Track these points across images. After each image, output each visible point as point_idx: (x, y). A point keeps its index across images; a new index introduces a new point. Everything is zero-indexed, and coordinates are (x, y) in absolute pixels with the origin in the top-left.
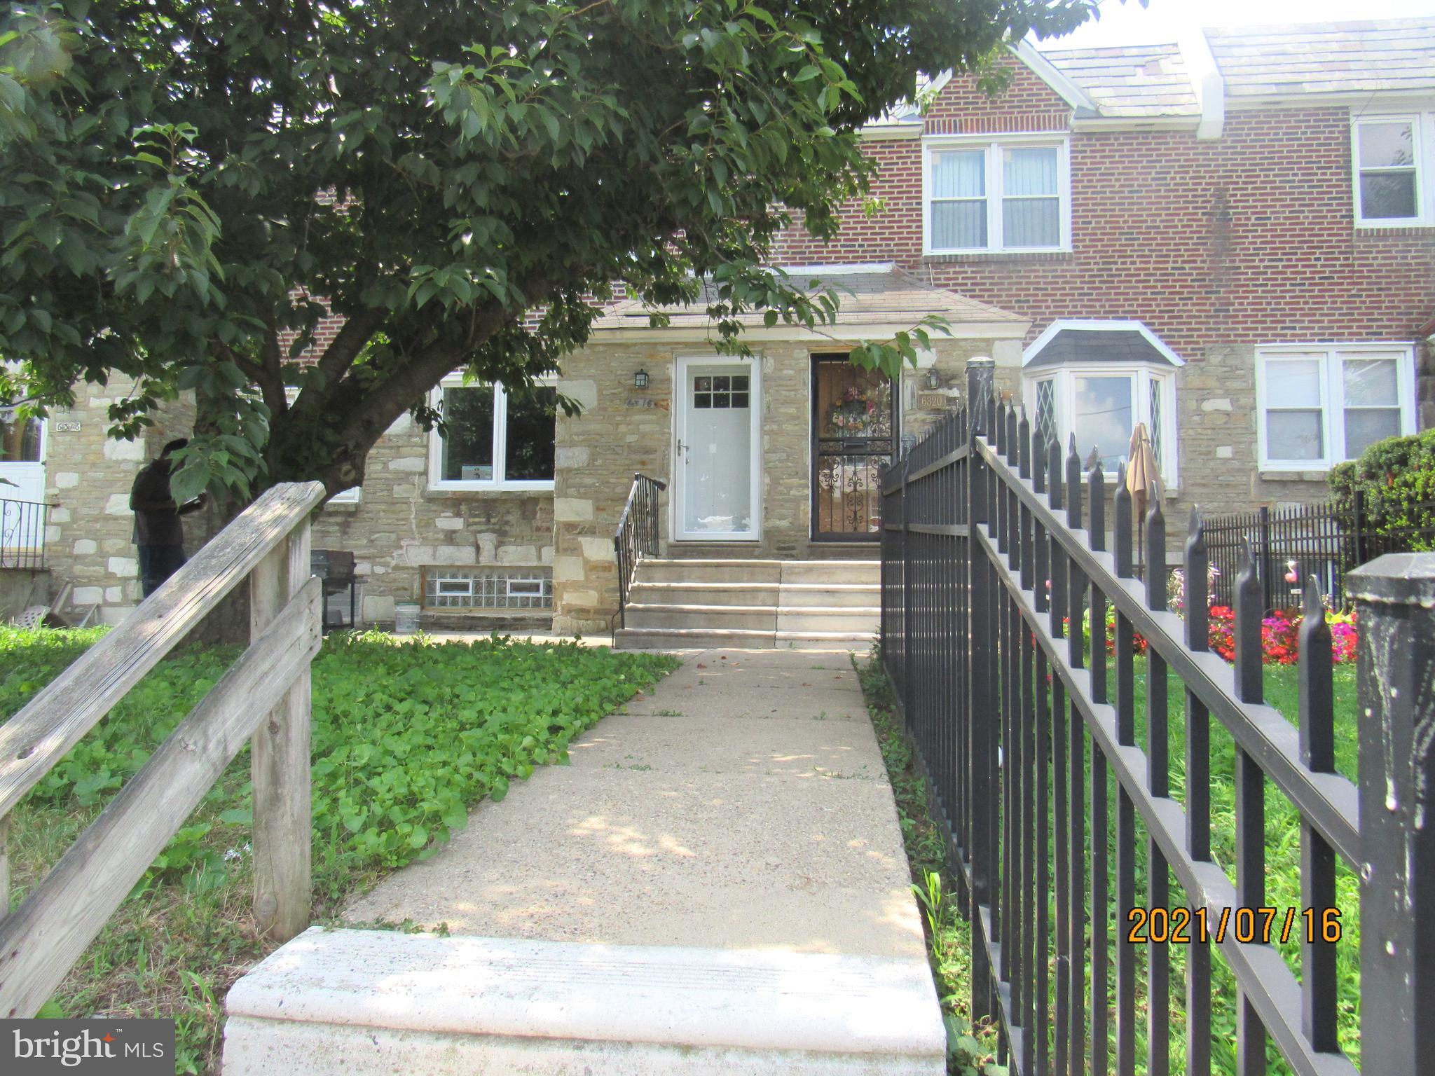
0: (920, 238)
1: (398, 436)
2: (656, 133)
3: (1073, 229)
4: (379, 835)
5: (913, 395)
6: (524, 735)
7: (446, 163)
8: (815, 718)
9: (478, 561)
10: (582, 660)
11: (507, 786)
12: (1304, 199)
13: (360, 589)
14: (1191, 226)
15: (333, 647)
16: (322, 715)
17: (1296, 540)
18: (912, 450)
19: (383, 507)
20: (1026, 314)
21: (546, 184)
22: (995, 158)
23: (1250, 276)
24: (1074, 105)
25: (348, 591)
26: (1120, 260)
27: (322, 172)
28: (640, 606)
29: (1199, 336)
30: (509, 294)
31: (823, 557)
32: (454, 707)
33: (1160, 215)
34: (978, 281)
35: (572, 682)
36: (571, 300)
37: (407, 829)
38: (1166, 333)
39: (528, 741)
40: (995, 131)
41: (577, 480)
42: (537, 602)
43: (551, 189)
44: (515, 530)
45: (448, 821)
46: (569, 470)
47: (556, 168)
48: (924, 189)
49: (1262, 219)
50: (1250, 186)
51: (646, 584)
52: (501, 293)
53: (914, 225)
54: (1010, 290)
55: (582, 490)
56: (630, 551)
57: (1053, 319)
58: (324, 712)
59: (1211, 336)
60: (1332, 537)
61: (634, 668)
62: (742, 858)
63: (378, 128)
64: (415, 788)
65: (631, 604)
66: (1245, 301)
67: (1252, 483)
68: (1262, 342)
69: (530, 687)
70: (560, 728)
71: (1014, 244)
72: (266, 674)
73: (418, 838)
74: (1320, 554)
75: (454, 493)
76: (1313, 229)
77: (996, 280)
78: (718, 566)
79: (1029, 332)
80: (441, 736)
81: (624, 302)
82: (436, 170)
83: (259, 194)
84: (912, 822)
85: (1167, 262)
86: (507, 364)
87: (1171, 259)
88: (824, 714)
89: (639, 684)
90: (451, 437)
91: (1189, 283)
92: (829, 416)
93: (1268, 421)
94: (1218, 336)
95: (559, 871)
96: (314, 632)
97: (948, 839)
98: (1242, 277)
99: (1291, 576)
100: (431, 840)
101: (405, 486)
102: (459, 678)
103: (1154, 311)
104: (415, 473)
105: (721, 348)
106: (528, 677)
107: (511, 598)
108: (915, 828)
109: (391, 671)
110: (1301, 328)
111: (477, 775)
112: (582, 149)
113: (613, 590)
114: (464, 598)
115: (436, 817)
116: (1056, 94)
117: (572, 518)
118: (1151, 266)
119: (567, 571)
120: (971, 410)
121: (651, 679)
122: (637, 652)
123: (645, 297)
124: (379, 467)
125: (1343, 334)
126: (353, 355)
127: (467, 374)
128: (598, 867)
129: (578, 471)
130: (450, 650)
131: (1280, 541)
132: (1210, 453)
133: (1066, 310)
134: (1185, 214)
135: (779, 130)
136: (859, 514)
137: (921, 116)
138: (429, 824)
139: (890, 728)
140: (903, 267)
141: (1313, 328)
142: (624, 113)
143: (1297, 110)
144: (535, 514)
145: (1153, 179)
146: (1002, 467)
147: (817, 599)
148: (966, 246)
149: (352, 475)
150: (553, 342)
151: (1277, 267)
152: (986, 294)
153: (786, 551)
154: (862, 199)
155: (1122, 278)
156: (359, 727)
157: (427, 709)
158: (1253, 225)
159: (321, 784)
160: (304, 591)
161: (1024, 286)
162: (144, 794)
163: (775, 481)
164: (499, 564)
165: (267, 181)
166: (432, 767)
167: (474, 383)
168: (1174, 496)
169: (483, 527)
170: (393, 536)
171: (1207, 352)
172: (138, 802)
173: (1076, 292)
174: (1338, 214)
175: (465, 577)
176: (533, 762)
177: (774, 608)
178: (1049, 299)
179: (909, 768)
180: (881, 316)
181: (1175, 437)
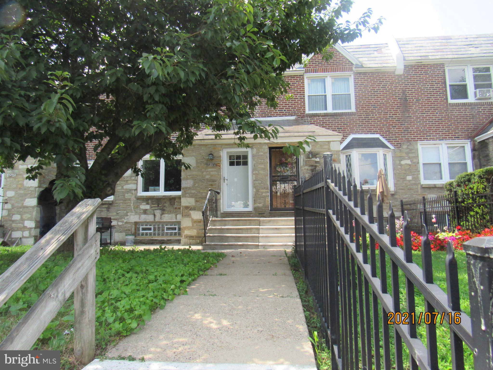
0: (305, 108)
1: (127, 177)
2: (216, 75)
3: (356, 104)
4: (120, 324)
5: (304, 161)
6: (171, 284)
7: (145, 86)
8: (273, 275)
9: (155, 220)
10: (191, 256)
11: (165, 303)
12: (431, 94)
13: (113, 230)
14: (394, 103)
15: (104, 252)
16: (100, 279)
17: (435, 208)
18: (304, 182)
19: (122, 202)
20: (340, 133)
21: (178, 92)
22: (329, 81)
23: (415, 119)
24: (354, 64)
25: (109, 231)
26: (371, 114)
27: (102, 89)
28: (211, 235)
29: (399, 139)
30: (166, 130)
31: (274, 217)
32: (146, 274)
33: (384, 99)
34: (324, 122)
35: (188, 264)
36: (187, 130)
37: (130, 321)
38: (388, 138)
39: (173, 287)
40: (328, 72)
41: (189, 192)
42: (175, 234)
43: (180, 94)
44: (168, 209)
45: (145, 318)
46: (186, 188)
47: (182, 87)
48: (305, 91)
49: (418, 100)
50: (413, 90)
51: (213, 227)
52: (164, 130)
53: (302, 103)
54: (335, 124)
55: (191, 195)
56: (208, 216)
57: (350, 134)
58: (100, 277)
59: (403, 139)
60: (447, 207)
61: (210, 258)
62: (249, 328)
63: (121, 75)
64: (133, 306)
65: (208, 234)
66: (414, 127)
67: (419, 188)
68: (420, 141)
69: (173, 266)
70: (184, 281)
71: (336, 109)
72: (80, 268)
73: (134, 325)
74: (443, 212)
75: (146, 196)
76: (435, 103)
77: (330, 122)
78: (238, 220)
79: (342, 139)
80: (142, 286)
81: (205, 130)
82: (141, 88)
83: (80, 97)
84: (309, 313)
85: (387, 115)
86: (165, 153)
87: (388, 114)
88: (276, 273)
89: (212, 263)
90: (145, 177)
91: (395, 122)
92: (275, 168)
93: (423, 167)
94: (405, 139)
95: (184, 335)
96: (97, 252)
97: (321, 319)
98: (412, 119)
99: (434, 220)
100: (138, 325)
101: (129, 194)
102: (148, 263)
103: (383, 131)
104: (133, 190)
105: (239, 145)
106: (172, 262)
107: (166, 233)
108: (310, 315)
109: (124, 261)
110: (433, 136)
111: (155, 300)
112: (191, 81)
113: (202, 229)
114: (150, 233)
115: (140, 316)
116: (348, 60)
117: (187, 204)
118: (382, 116)
119: (186, 223)
120: (325, 171)
121: (216, 262)
122: (210, 251)
123: (212, 129)
124: (120, 188)
125: (446, 138)
126: (111, 150)
127: (151, 156)
128: (198, 333)
129: (190, 188)
130: (145, 253)
131: (430, 208)
132: (404, 178)
133: (354, 131)
134: (392, 99)
135: (257, 74)
136: (286, 201)
137: (303, 68)
138: (138, 319)
139: (299, 277)
140: (299, 117)
141: (436, 136)
142: (205, 69)
143: (427, 65)
144: (175, 203)
145: (381, 87)
146: (336, 191)
147: (272, 231)
148: (320, 110)
149: (111, 192)
150: (180, 145)
151: (423, 116)
152: (327, 126)
153: (262, 215)
154: (285, 95)
155: (373, 120)
156: (113, 283)
157: (137, 275)
158: (415, 102)
159: (99, 305)
160: (93, 238)
161: (340, 123)
162: (35, 314)
163: (257, 191)
164: (162, 221)
165: (83, 93)
166: (139, 297)
167: (153, 158)
168: (393, 193)
169: (156, 208)
170: (125, 212)
171: (402, 144)
172: (33, 317)
173: (357, 125)
174: (443, 98)
175: (150, 225)
176: (175, 294)
177: (258, 235)
178: (348, 127)
179: (306, 292)
180: (292, 134)
181: (393, 173)
